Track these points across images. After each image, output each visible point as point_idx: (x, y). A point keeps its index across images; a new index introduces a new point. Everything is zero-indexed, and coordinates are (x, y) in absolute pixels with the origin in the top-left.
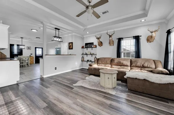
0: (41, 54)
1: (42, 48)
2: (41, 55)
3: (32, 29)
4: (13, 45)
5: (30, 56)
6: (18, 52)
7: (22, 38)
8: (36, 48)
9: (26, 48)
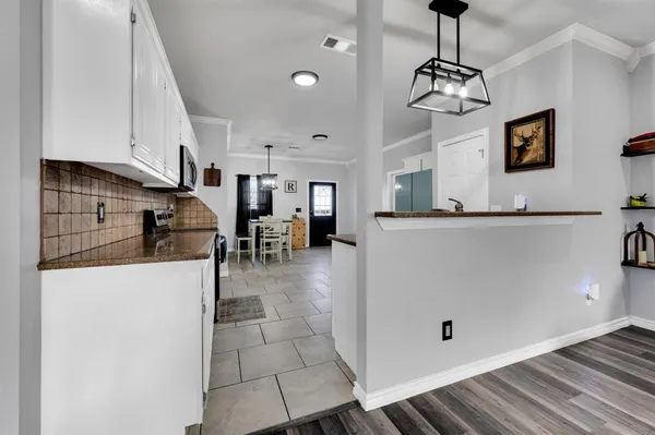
0: (329, 208)
1: (334, 185)
2: (330, 214)
3: (294, 75)
4: (247, 177)
5: (295, 217)
6: (259, 204)
7: (269, 147)
8: (312, 185)
9: (281, 187)
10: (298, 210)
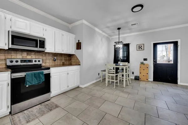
5: (142, 63)
10: (145, 60)
